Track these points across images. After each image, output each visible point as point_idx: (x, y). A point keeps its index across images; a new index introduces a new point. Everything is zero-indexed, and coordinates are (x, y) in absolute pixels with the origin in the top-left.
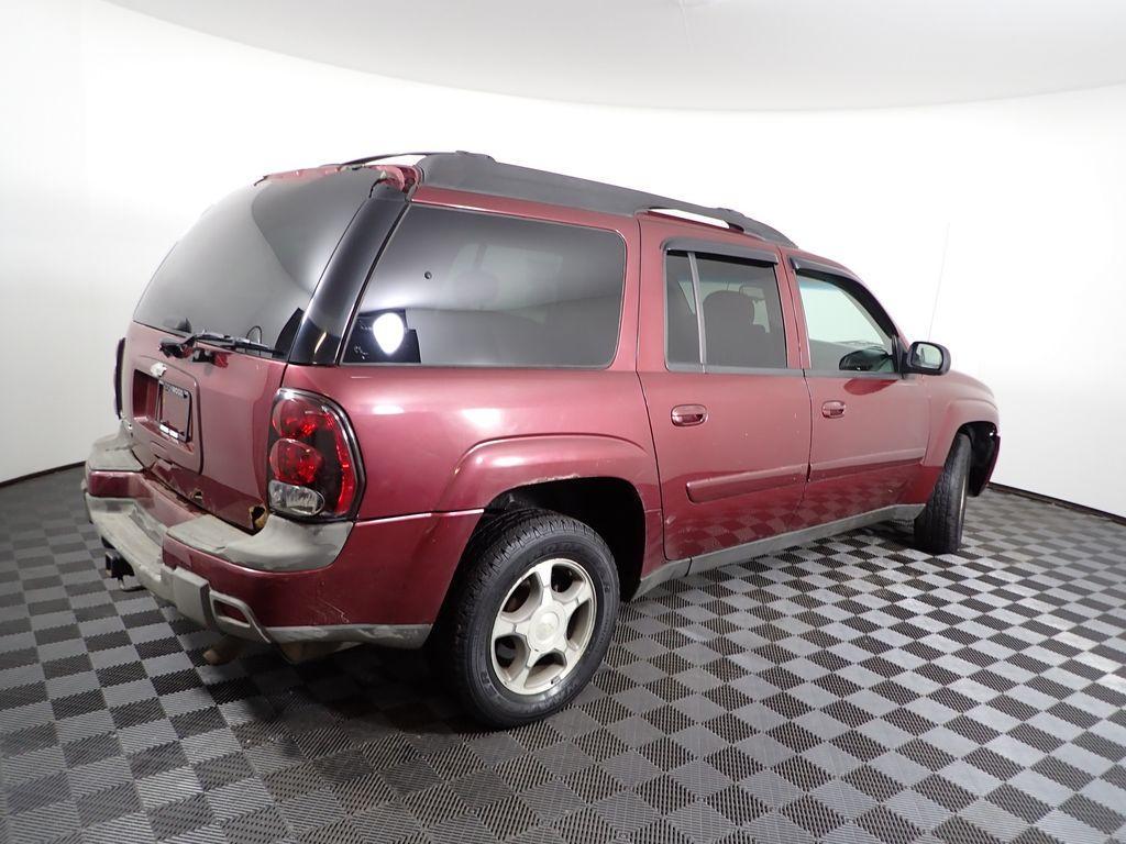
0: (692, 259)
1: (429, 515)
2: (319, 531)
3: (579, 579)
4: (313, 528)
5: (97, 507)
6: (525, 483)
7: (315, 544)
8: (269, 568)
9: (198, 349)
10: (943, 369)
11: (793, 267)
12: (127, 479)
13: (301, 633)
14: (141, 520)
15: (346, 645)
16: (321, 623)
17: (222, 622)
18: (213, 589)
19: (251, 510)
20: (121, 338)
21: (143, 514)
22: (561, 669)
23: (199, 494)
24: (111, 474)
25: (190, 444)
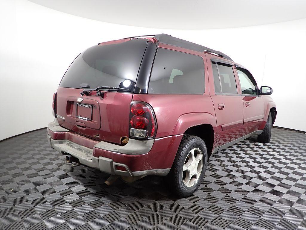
0: (217, 64)
1: (172, 136)
2: (147, 142)
3: (199, 153)
4: (145, 141)
5: (56, 143)
6: (192, 126)
7: (146, 146)
8: (134, 154)
9: (99, 92)
10: (271, 93)
11: (236, 67)
12: (65, 134)
13: (141, 173)
14: (72, 145)
15: (143, 177)
16: (146, 170)
17: (117, 171)
18: (114, 162)
19: (121, 138)
20: (55, 93)
21: (73, 144)
22: (196, 179)
23: (98, 135)
24: (60, 133)
25: (92, 121)
